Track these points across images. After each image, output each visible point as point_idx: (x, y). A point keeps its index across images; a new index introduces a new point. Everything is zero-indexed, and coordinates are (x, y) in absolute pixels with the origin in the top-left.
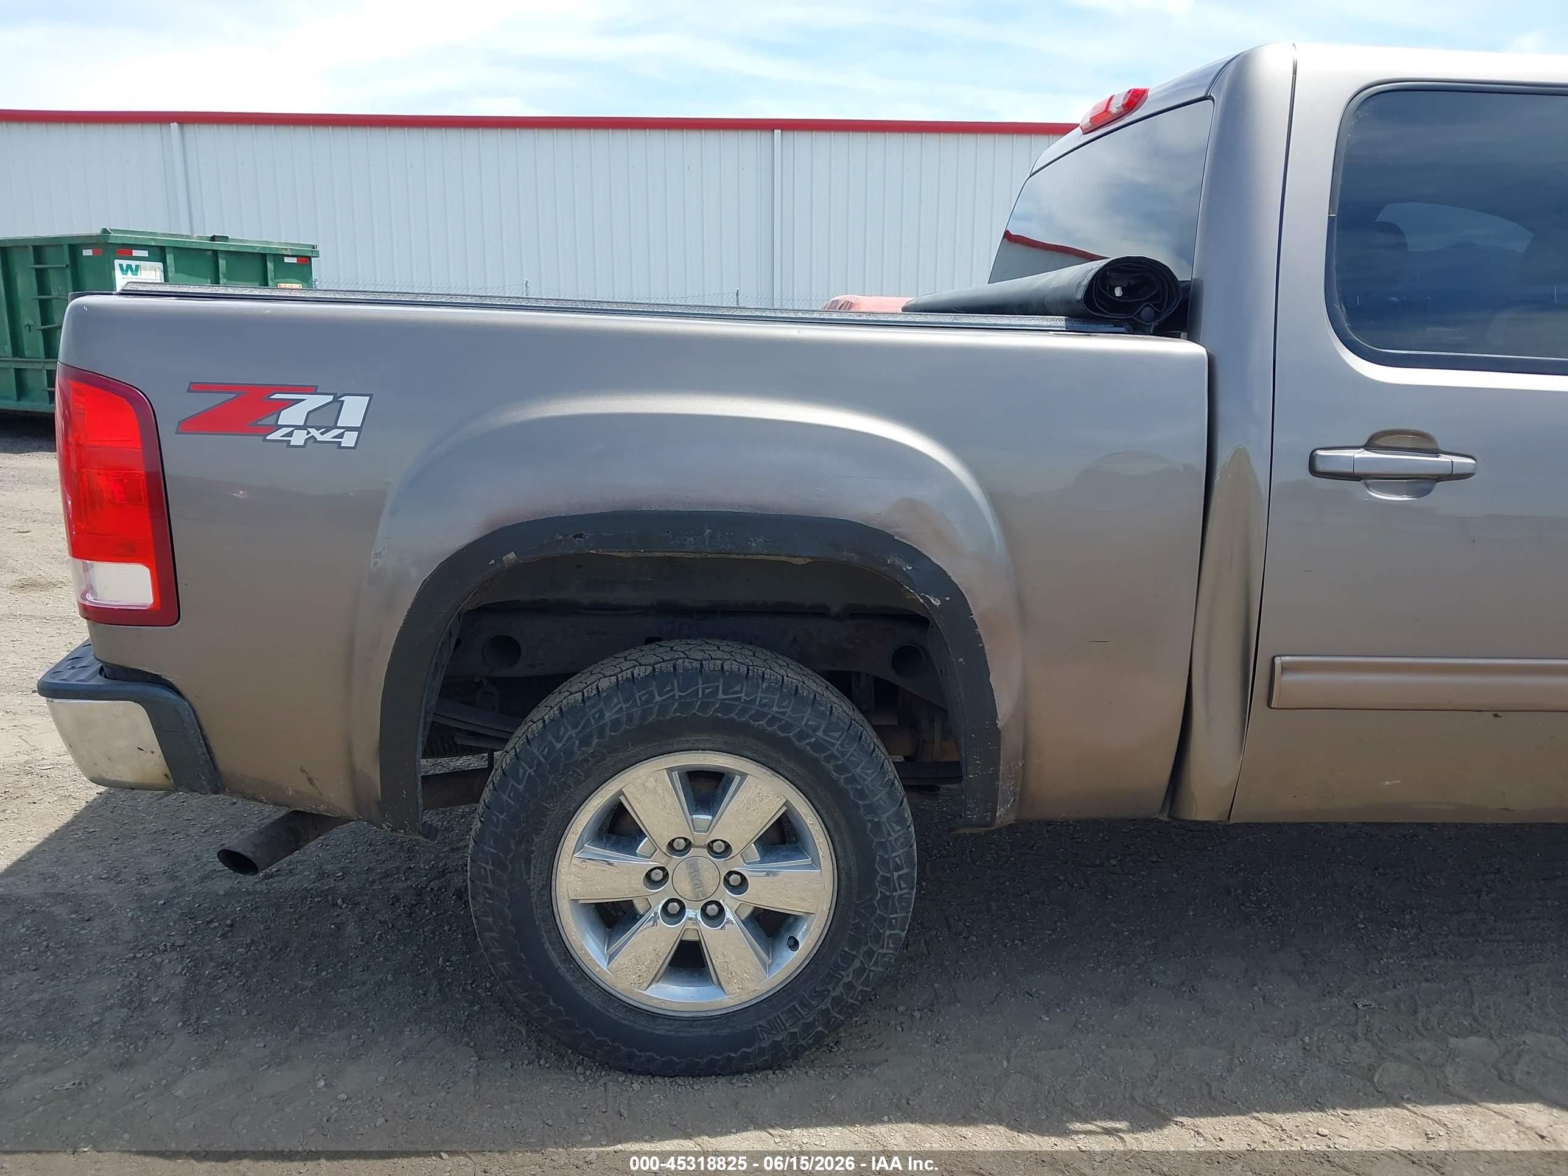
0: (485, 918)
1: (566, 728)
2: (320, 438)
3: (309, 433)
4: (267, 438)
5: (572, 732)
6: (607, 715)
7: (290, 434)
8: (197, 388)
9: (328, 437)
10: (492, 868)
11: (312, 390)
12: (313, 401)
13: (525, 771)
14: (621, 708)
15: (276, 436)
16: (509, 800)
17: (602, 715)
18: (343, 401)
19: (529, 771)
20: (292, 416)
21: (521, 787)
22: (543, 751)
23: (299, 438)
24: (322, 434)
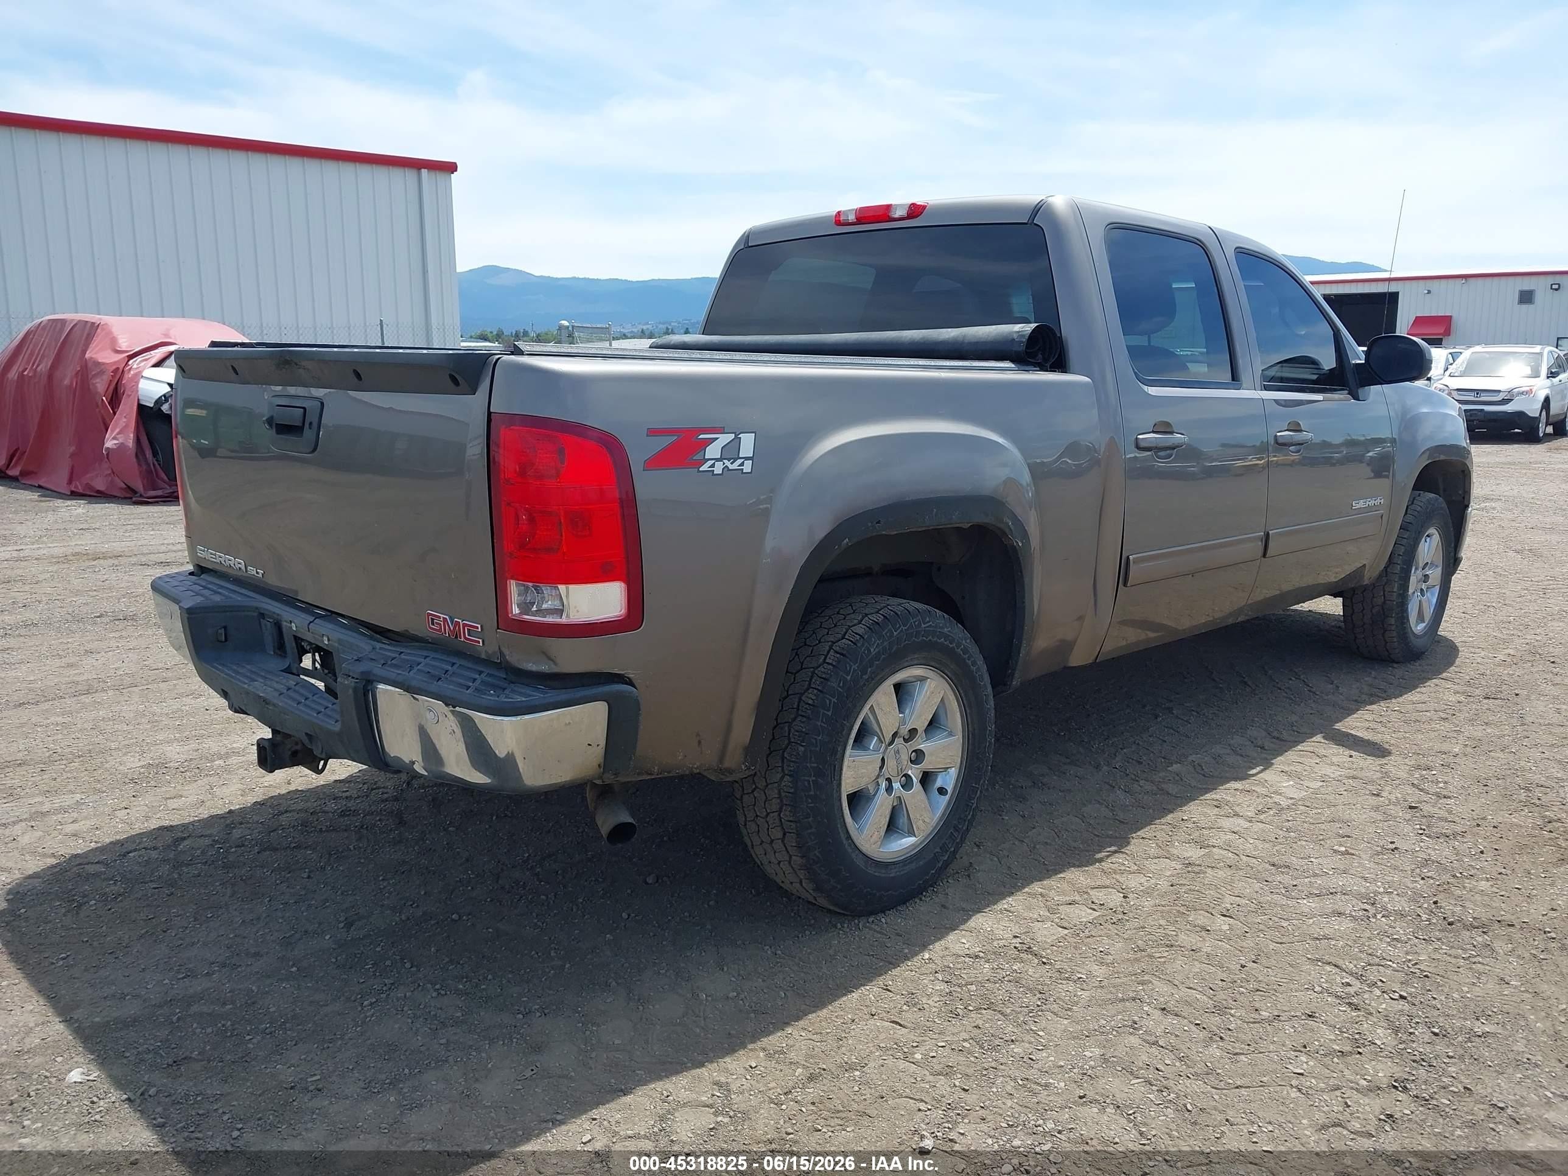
0: (806, 820)
1: (850, 664)
2: (731, 467)
3: (724, 464)
4: (701, 469)
5: (855, 667)
6: (872, 650)
7: (713, 466)
8: (653, 432)
9: (735, 466)
10: (814, 778)
11: (722, 431)
12: (724, 439)
13: (830, 701)
14: (878, 644)
15: (704, 468)
16: (822, 724)
17: (869, 651)
18: (740, 438)
19: (833, 700)
20: (713, 451)
21: (830, 713)
22: (839, 684)
23: (718, 468)
24: (732, 463)
